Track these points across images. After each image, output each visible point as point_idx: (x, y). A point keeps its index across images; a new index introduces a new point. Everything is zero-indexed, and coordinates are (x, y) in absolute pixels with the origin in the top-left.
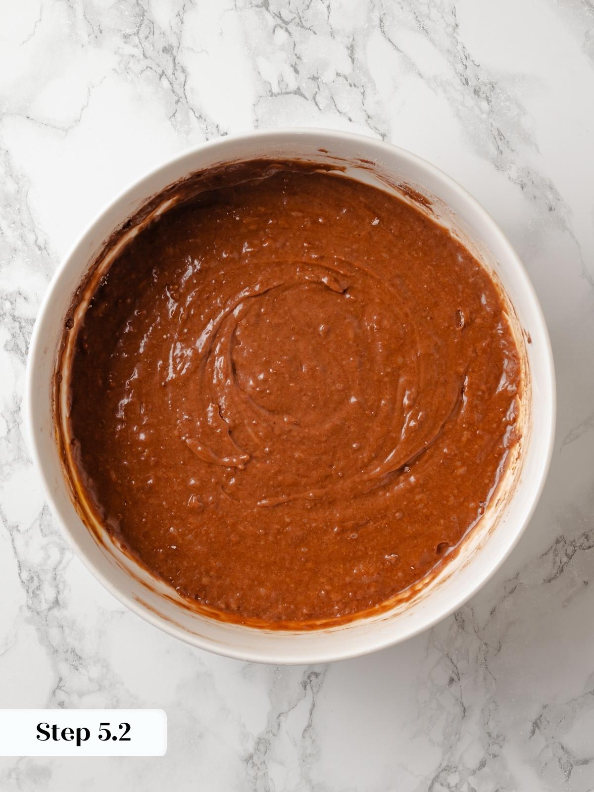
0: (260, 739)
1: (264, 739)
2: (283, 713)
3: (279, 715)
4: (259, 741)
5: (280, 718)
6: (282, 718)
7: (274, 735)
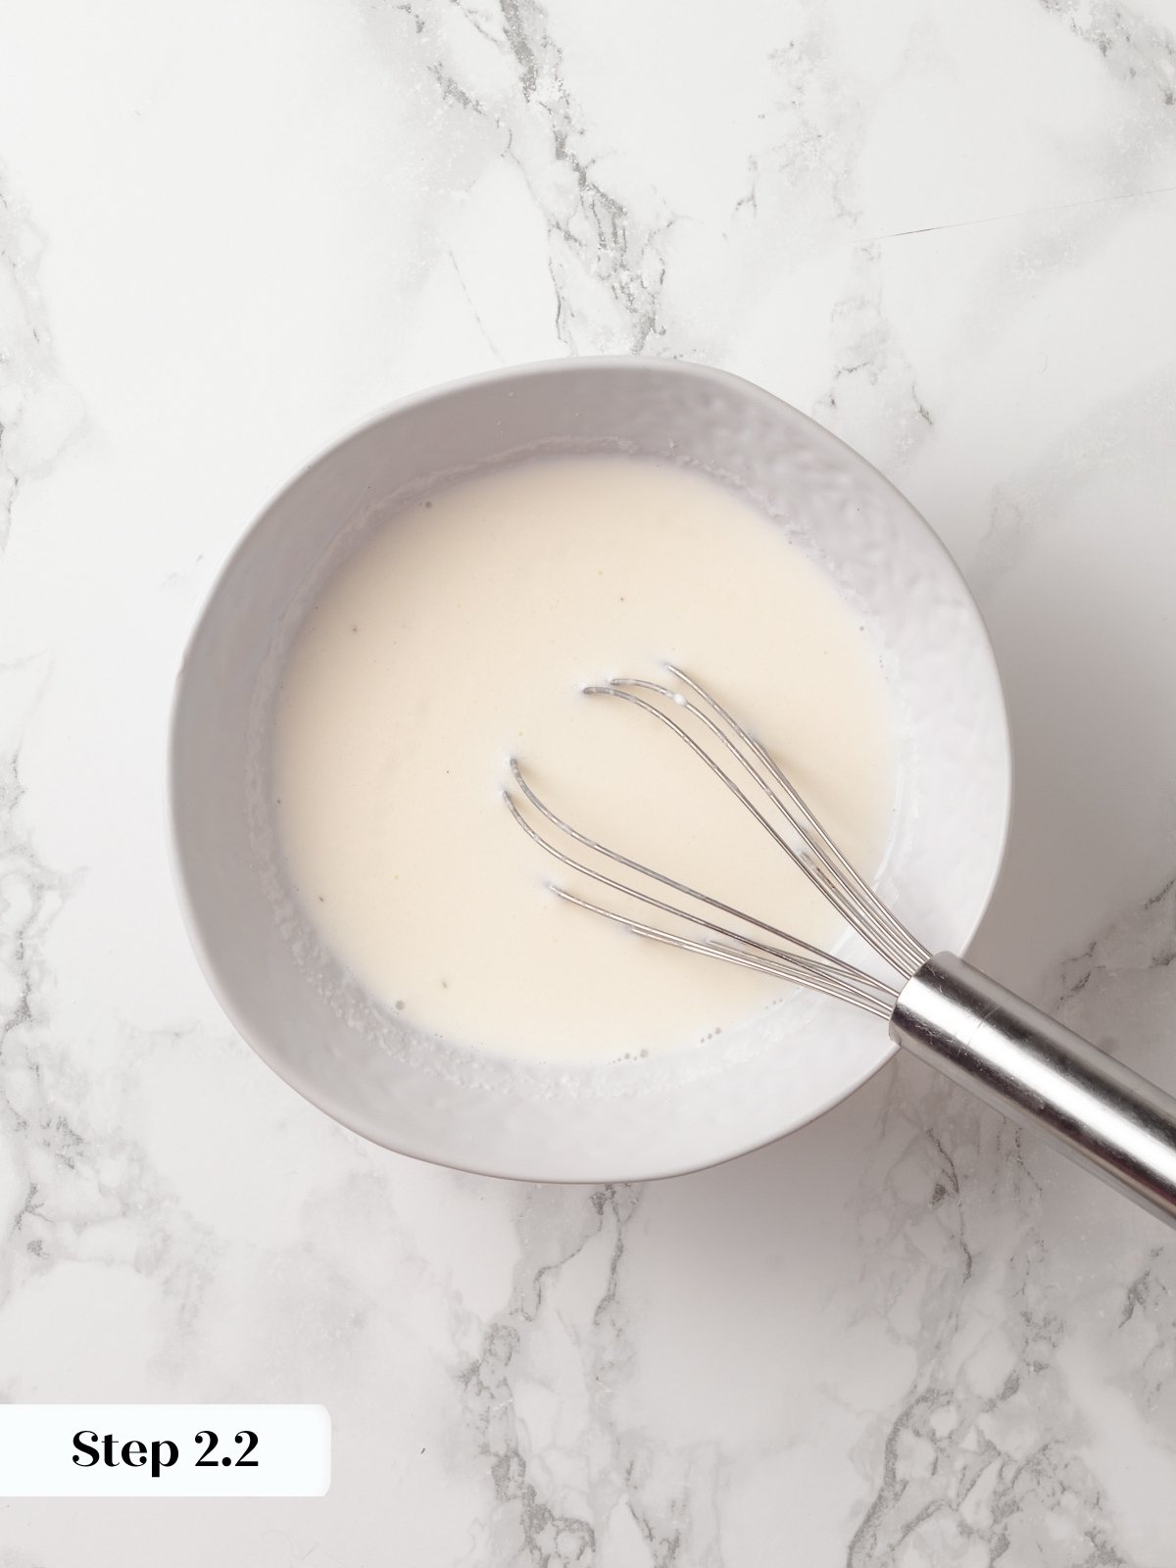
0: (495, 1328)
1: (505, 1328)
2: (549, 1268)
3: (541, 1273)
4: (494, 1333)
5: (544, 1278)
6: (547, 1279)
7: (528, 1319)
